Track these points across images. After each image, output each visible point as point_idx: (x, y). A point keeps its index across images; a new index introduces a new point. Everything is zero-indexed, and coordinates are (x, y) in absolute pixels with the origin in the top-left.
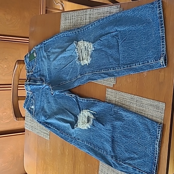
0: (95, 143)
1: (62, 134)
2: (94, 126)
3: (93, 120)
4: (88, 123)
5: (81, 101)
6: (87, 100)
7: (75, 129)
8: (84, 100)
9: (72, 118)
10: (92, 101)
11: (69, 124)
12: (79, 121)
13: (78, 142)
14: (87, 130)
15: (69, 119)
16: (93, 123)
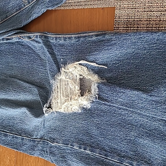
0: (106, 143)
1: (6, 136)
2: (106, 100)
3: (98, 87)
4: (82, 95)
5: (62, 42)
6: (79, 37)
7: (46, 115)
8: (69, 38)
9: (30, 92)
10: (91, 37)
11: (24, 110)
12: (54, 95)
13: (51, 147)
14: (80, 114)
15: (22, 97)
16: (98, 95)
